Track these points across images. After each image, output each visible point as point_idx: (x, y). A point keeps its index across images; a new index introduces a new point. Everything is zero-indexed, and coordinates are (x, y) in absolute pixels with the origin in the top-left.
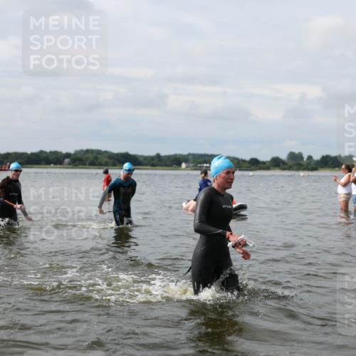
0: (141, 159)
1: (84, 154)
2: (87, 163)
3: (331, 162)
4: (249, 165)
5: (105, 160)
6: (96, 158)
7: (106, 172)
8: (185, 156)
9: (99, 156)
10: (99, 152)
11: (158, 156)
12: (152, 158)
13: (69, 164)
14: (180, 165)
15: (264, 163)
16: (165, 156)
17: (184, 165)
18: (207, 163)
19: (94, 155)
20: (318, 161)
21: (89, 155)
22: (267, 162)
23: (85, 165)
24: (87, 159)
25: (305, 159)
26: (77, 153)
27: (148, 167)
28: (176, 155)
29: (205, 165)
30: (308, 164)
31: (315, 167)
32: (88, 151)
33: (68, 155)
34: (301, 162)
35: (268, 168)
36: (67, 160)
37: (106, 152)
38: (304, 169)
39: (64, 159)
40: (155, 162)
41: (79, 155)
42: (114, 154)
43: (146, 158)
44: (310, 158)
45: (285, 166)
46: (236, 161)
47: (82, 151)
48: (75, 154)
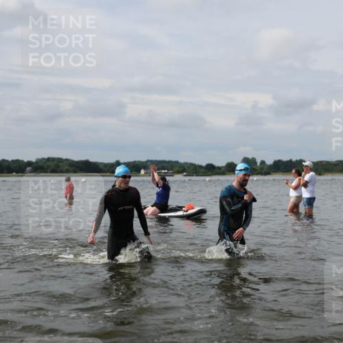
0: (101, 166)
1: (45, 163)
2: (49, 171)
3: (282, 167)
4: (206, 171)
5: (66, 167)
6: (58, 166)
7: (68, 180)
8: (143, 162)
9: (61, 164)
10: (60, 160)
11: (118, 162)
12: (112, 165)
13: (31, 172)
14: (139, 171)
15: (219, 168)
16: (125, 163)
17: (143, 172)
18: (165, 170)
19: (55, 163)
20: (270, 165)
21: (50, 163)
22: (222, 167)
23: (47, 173)
24: (48, 167)
25: (258, 164)
26: (38, 161)
27: (108, 174)
28: (135, 162)
29: (163, 171)
30: (262, 169)
31: (267, 171)
32: (49, 159)
33: (29, 164)
34: (254, 167)
35: (223, 174)
36: (28, 169)
37: (67, 160)
38: (257, 174)
39: (26, 168)
41: (40, 164)
42: (75, 162)
43: (106, 165)
44: (263, 162)
46: (194, 167)
47: (43, 159)
48: (36, 162)
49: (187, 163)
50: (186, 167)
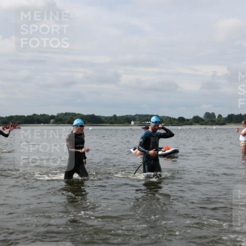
0: (103, 119)
1: (64, 116)
3: (234, 119)
4: (178, 122)
6: (72, 119)
8: (133, 116)
9: (74, 117)
10: (74, 114)
11: (115, 116)
12: (111, 118)
13: (54, 123)
14: (130, 123)
15: (188, 120)
16: (120, 117)
17: (133, 123)
19: (71, 116)
21: (67, 117)
22: (190, 119)
23: (65, 123)
24: (66, 119)
25: (217, 117)
26: (59, 115)
27: (108, 124)
28: (127, 116)
29: (147, 122)
30: (219, 121)
31: (223, 122)
32: (66, 114)
33: (53, 117)
34: (214, 119)
35: (191, 124)
36: (52, 120)
37: (78, 114)
38: (216, 124)
39: (50, 120)
40: (113, 120)
41: (60, 117)
42: (84, 116)
43: (106, 118)
44: (220, 116)
45: (203, 122)
46: (169, 119)
47: (62, 114)
48: (58, 116)
49: (164, 117)
50: (163, 119)
